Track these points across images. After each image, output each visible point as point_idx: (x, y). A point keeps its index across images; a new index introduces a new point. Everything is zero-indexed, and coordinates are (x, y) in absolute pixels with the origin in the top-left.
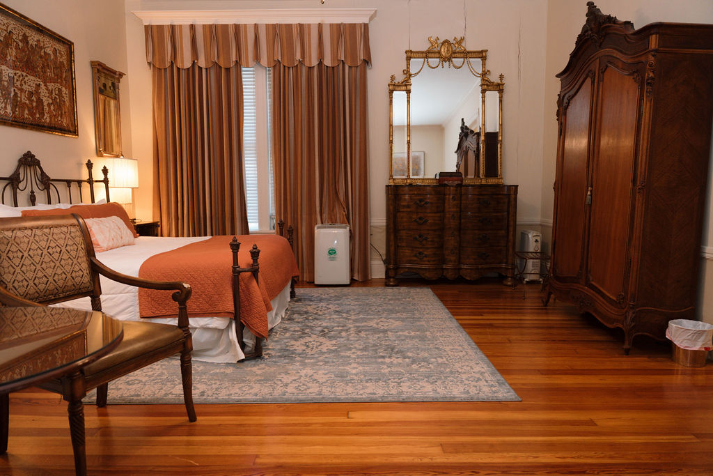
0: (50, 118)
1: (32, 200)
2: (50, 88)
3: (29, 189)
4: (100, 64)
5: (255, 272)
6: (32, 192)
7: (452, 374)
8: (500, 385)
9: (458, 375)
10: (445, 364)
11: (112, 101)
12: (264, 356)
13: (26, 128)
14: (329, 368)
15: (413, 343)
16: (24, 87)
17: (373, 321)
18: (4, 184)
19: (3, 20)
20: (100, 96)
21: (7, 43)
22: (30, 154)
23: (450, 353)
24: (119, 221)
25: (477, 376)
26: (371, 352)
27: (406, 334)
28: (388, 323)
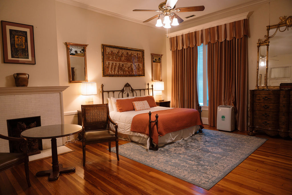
0: (135, 72)
1: (128, 96)
2: (135, 65)
4: (153, 54)
5: (157, 123)
6: (128, 94)
7: (202, 173)
8: (211, 183)
9: (203, 174)
10: (207, 169)
11: (159, 64)
12: (159, 150)
13: (127, 77)
14: (168, 158)
15: (211, 158)
16: (127, 66)
17: (213, 148)
18: (119, 92)
19: (121, 50)
20: (154, 63)
21: (122, 56)
22: (127, 84)
23: (218, 166)
24: (146, 102)
25: (210, 177)
26: (190, 158)
27: (215, 155)
28: (216, 150)
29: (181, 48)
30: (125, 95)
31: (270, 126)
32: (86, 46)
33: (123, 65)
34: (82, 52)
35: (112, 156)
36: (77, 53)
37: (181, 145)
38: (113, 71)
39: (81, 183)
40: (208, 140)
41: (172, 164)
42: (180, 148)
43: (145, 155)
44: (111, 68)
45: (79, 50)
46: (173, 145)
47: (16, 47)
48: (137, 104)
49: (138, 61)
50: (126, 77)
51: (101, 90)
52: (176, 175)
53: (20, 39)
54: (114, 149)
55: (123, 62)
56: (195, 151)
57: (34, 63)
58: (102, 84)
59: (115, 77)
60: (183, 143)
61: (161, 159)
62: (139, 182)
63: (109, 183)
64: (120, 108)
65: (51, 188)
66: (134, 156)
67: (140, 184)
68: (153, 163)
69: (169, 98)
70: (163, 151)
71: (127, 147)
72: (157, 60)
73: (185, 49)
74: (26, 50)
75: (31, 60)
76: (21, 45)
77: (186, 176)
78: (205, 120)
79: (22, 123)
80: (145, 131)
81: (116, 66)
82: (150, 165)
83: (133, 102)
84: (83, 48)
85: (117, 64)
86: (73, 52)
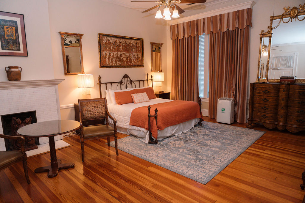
0: (134, 63)
1: (127, 87)
2: (134, 55)
3: (125, 84)
4: (153, 43)
5: (156, 117)
6: (126, 85)
7: (200, 167)
8: (208, 177)
9: (201, 169)
10: (205, 164)
11: (159, 53)
12: (158, 144)
13: (126, 67)
14: (167, 153)
15: (209, 153)
16: (125, 56)
17: (212, 141)
18: (118, 83)
19: (118, 40)
20: (153, 53)
21: (120, 46)
22: (126, 75)
23: (215, 161)
24: (145, 94)
25: (207, 171)
26: (189, 152)
27: (213, 149)
28: (215, 143)
29: (182, 37)
30: (123, 87)
31: (268, 120)
32: (82, 35)
33: (121, 55)
34: (77, 42)
35: (111, 151)
36: (72, 43)
37: (180, 138)
38: (110, 62)
39: (81, 180)
40: (207, 133)
41: (171, 159)
42: (179, 142)
43: (144, 149)
44: (109, 59)
45: (74, 40)
46: (172, 138)
47: (6, 38)
48: (136, 97)
49: (137, 51)
50: (124, 67)
51: (98, 82)
52: (174, 170)
53: (10, 29)
54: (112, 143)
55: (121, 52)
56: (194, 145)
57: (27, 55)
58: (100, 76)
59: (113, 68)
60: (183, 136)
61: (160, 154)
62: (138, 177)
63: (109, 179)
64: (118, 101)
65: (51, 185)
66: (134, 150)
67: (139, 179)
68: (152, 158)
69: (169, 89)
70: (163, 145)
71: (126, 141)
72: (157, 49)
73: (186, 38)
74: (17, 41)
75: (23, 52)
76: (11, 36)
77: (185, 171)
78: (205, 112)
79: (17, 118)
80: (145, 125)
81: (113, 56)
82: (149, 159)
83: (132, 95)
84: (78, 38)
85: (115, 54)
86: (68, 42)
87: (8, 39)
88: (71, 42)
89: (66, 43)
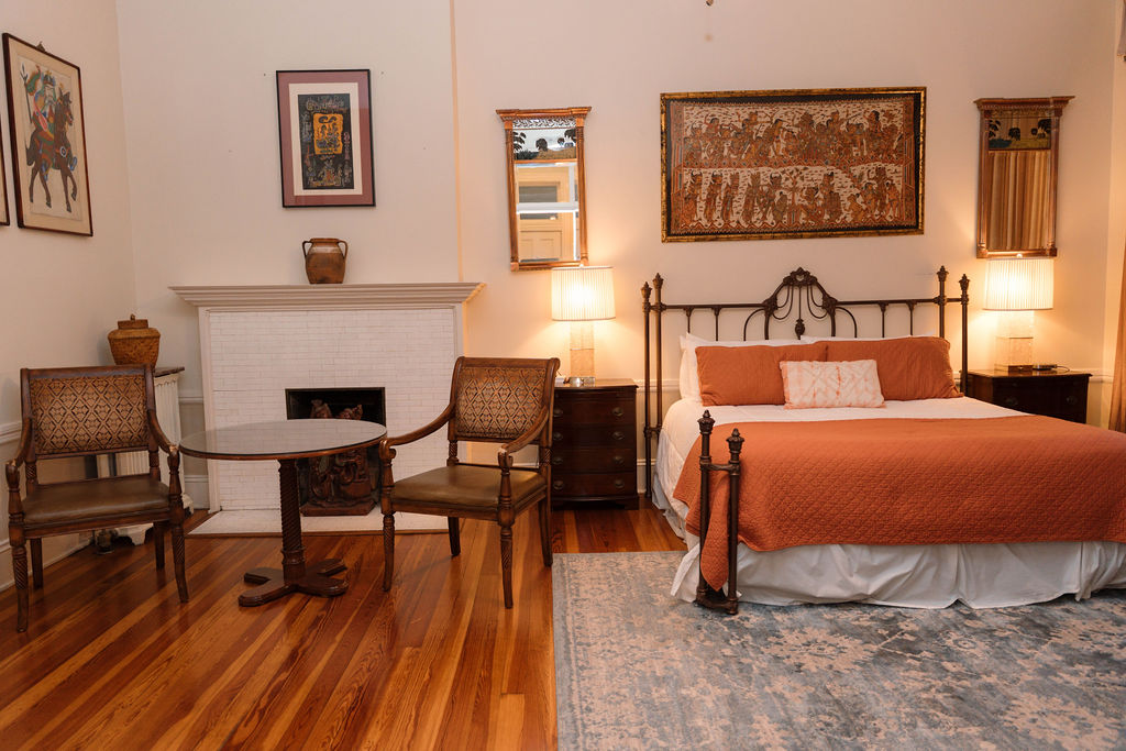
2: (858, 173)
3: (794, 317)
4: (989, 101)
5: (734, 476)
6: (800, 321)
11: (1038, 154)
12: (733, 618)
13: (801, 237)
16: (800, 184)
18: (750, 312)
20: (997, 154)
21: (771, 136)
22: (800, 272)
32: (587, 110)
33: (775, 182)
34: (568, 140)
36: (545, 149)
38: (716, 215)
43: (637, 618)
44: (710, 201)
45: (554, 134)
47: (318, 151)
48: (796, 374)
49: (880, 153)
53: (330, 122)
55: (776, 165)
57: (371, 203)
58: (658, 276)
59: (729, 239)
64: (706, 387)
72: (1025, 134)
74: (347, 157)
75: (361, 193)
76: (330, 145)
81: (733, 187)
83: (782, 364)
84: (572, 125)
85: (741, 179)
86: (529, 145)
87: (320, 156)
88: (542, 143)
89: (523, 150)
